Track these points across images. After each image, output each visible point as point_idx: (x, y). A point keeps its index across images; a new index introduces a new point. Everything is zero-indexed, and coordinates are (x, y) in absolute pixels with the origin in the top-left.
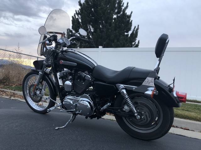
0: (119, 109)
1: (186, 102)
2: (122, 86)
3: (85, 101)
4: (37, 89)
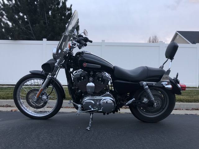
0: (139, 102)
1: (186, 89)
2: (145, 83)
3: (108, 99)
4: (43, 94)
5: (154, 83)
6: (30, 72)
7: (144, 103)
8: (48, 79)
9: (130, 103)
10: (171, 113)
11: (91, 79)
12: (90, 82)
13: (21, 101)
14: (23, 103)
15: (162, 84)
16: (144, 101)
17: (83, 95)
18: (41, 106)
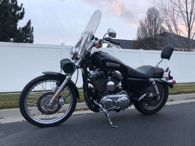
4: (60, 97)
5: (158, 79)
6: (43, 73)
7: (150, 97)
8: (67, 79)
9: (142, 98)
10: (165, 104)
11: (110, 78)
12: (109, 82)
13: (28, 108)
14: (30, 110)
15: (162, 80)
16: (150, 96)
17: (99, 94)
18: (54, 111)
